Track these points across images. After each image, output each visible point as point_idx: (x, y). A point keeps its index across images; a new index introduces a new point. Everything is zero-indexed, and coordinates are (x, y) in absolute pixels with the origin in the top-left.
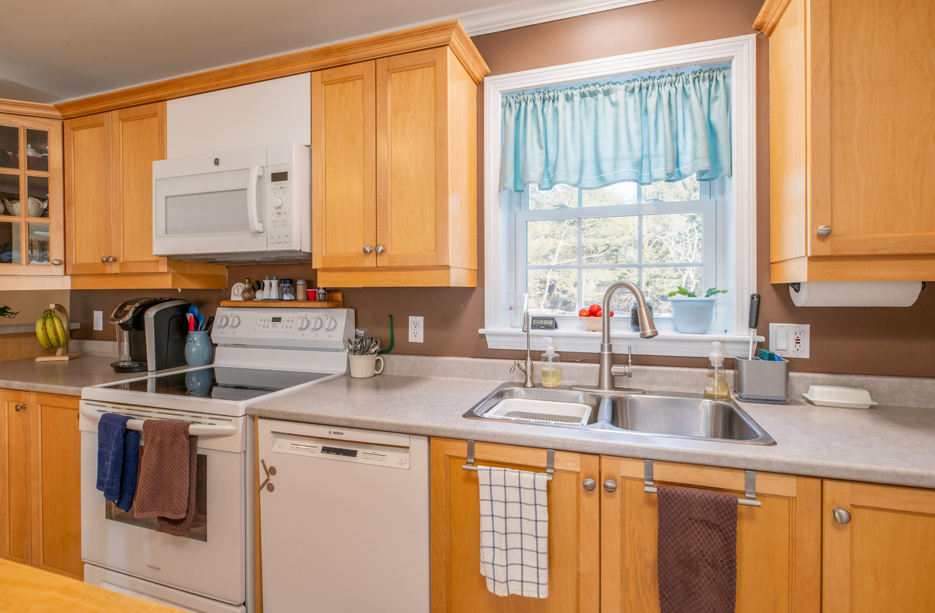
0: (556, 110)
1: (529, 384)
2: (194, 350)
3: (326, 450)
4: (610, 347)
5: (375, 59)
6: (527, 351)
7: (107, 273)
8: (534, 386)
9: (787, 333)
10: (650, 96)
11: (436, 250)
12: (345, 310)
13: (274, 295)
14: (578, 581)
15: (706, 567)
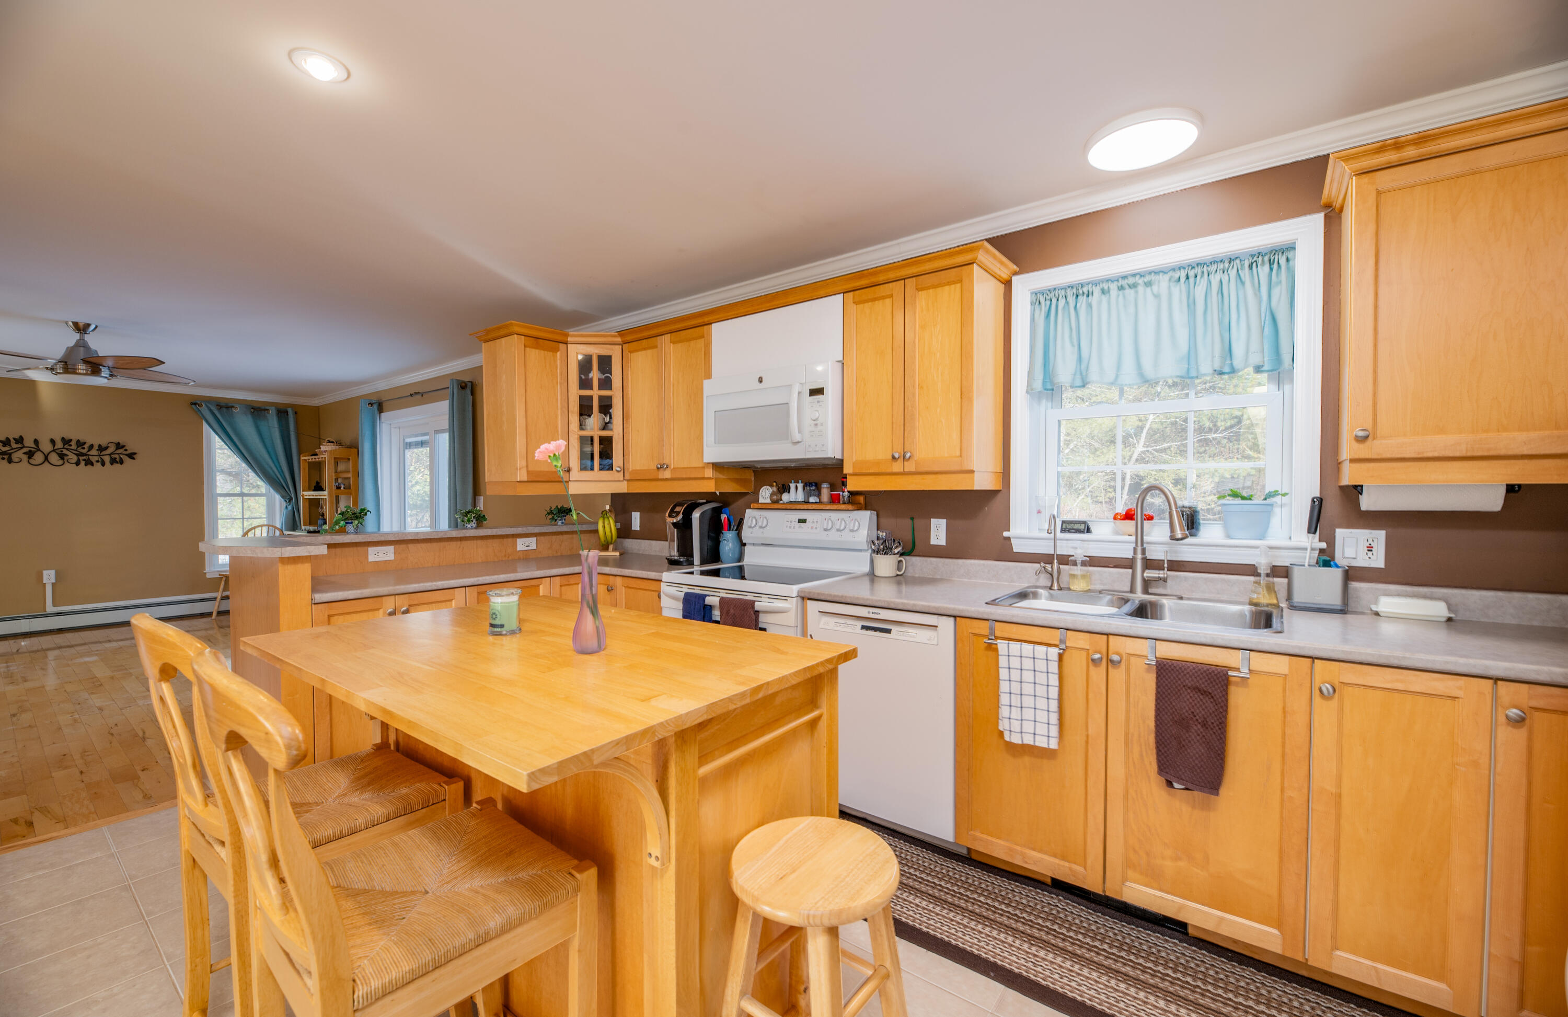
0: (1090, 306)
1: (1056, 587)
2: (727, 548)
3: (864, 628)
4: (1144, 551)
5: (904, 279)
6: (1054, 555)
7: (660, 478)
8: (1060, 589)
9: (1357, 539)
10: (1198, 285)
11: (961, 456)
12: (868, 513)
13: (800, 496)
14: (1087, 742)
15: (1196, 725)
